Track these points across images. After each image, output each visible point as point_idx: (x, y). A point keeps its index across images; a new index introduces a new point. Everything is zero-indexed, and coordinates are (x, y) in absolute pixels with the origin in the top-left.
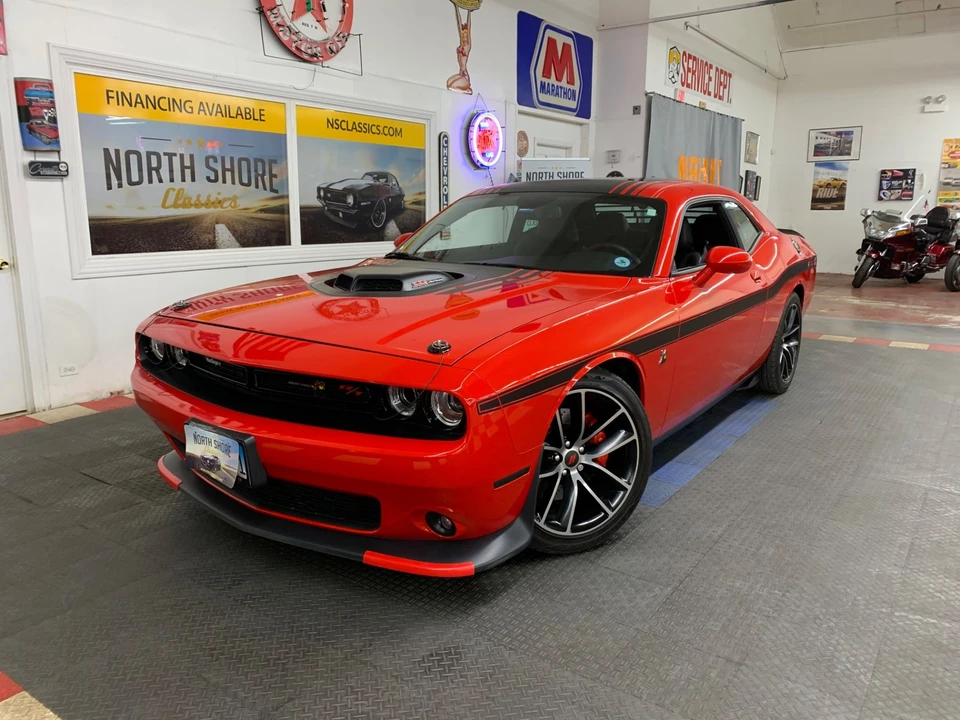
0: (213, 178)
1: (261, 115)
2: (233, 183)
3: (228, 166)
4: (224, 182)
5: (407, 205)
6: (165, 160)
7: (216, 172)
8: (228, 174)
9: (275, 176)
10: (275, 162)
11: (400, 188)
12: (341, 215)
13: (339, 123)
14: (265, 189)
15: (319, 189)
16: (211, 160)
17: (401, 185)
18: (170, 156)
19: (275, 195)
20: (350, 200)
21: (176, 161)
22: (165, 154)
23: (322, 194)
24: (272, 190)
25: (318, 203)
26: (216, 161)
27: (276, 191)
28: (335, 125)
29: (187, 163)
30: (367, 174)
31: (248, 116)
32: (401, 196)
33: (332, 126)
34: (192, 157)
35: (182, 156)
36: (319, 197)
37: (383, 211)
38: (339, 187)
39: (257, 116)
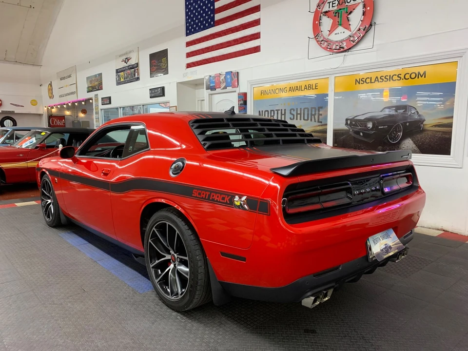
0: (292, 118)
1: (316, 86)
2: (301, 119)
3: (299, 112)
4: (297, 119)
5: (427, 127)
6: (276, 112)
7: (294, 115)
8: (299, 116)
9: (321, 115)
10: (322, 108)
11: (419, 116)
12: (361, 134)
13: (364, 80)
14: (315, 121)
15: (347, 120)
16: (292, 110)
17: (420, 113)
18: (277, 111)
19: (321, 124)
20: (370, 125)
21: (280, 112)
22: (276, 110)
23: (349, 122)
24: (318, 122)
25: (346, 128)
26: (294, 111)
27: (321, 122)
28: (361, 82)
29: (283, 113)
30: (385, 108)
31: (310, 88)
32: (422, 121)
33: (359, 83)
34: (285, 110)
35: (282, 110)
36: (347, 124)
37: (400, 131)
38: (362, 118)
39: (314, 87)
